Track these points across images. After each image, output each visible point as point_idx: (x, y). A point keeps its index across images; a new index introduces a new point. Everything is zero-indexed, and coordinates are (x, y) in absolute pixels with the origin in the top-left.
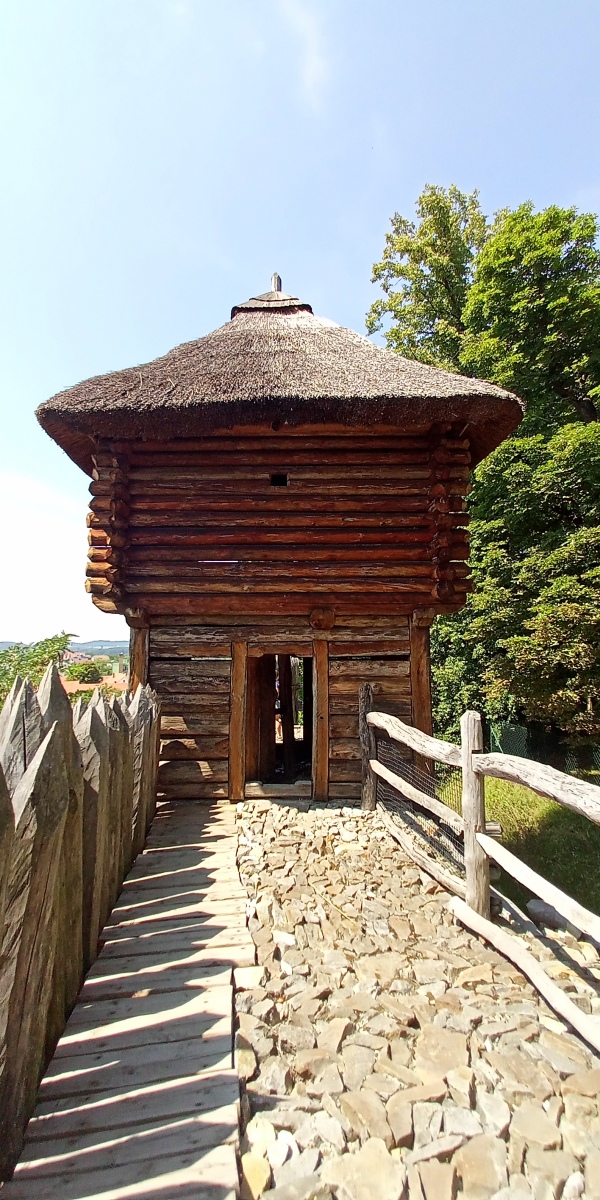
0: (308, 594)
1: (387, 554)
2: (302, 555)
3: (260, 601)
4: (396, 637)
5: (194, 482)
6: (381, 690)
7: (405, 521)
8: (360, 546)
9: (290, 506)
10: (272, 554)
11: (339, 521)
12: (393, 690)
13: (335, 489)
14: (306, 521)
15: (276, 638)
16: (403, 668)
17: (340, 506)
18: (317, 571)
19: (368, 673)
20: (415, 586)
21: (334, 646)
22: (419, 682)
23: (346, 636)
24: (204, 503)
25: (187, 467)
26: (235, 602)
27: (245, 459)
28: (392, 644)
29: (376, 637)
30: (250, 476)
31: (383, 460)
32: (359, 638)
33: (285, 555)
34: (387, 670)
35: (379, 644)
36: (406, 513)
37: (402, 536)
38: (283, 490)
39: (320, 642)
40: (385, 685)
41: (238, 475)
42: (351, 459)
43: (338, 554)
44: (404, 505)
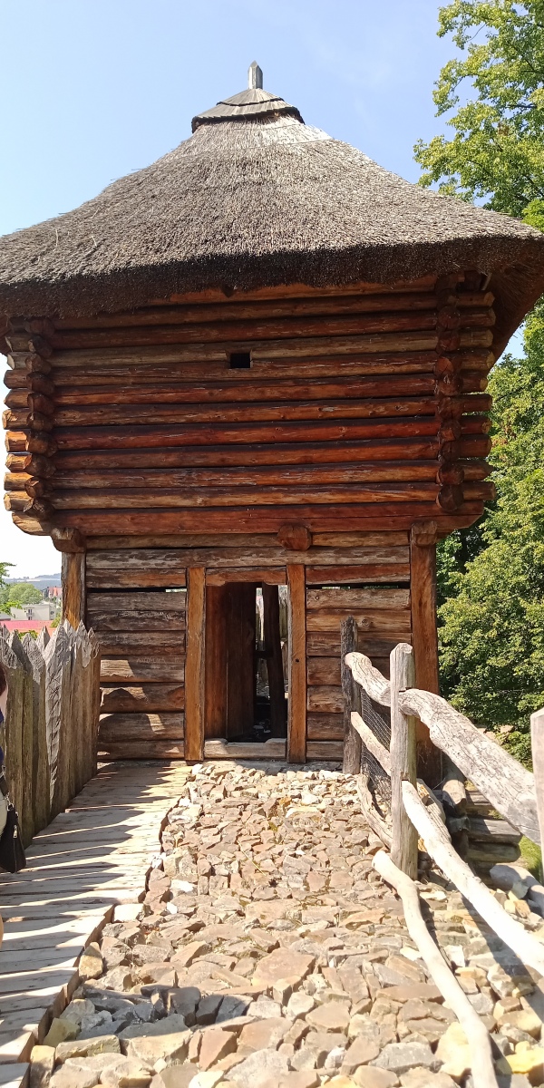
0: (277, 506)
1: (379, 452)
2: (268, 457)
3: (217, 517)
4: (393, 559)
5: (131, 367)
6: (372, 626)
7: (404, 408)
8: (345, 442)
9: (253, 394)
10: (231, 458)
11: (314, 411)
12: (388, 626)
13: (311, 370)
14: (274, 413)
15: (241, 561)
16: (401, 598)
17: (317, 391)
18: (288, 477)
19: (355, 604)
20: (413, 494)
21: (311, 570)
22: (421, 615)
23: (328, 558)
24: (145, 394)
25: (122, 348)
26: (187, 518)
27: (195, 334)
28: (387, 568)
29: (366, 560)
30: (202, 357)
31: (374, 327)
32: (344, 560)
33: (248, 458)
34: (379, 600)
35: (370, 568)
36: (404, 397)
37: (398, 428)
38: (244, 374)
39: (295, 566)
40: (377, 619)
41: (187, 356)
42: (333, 327)
43: (315, 455)
44: (401, 386)
